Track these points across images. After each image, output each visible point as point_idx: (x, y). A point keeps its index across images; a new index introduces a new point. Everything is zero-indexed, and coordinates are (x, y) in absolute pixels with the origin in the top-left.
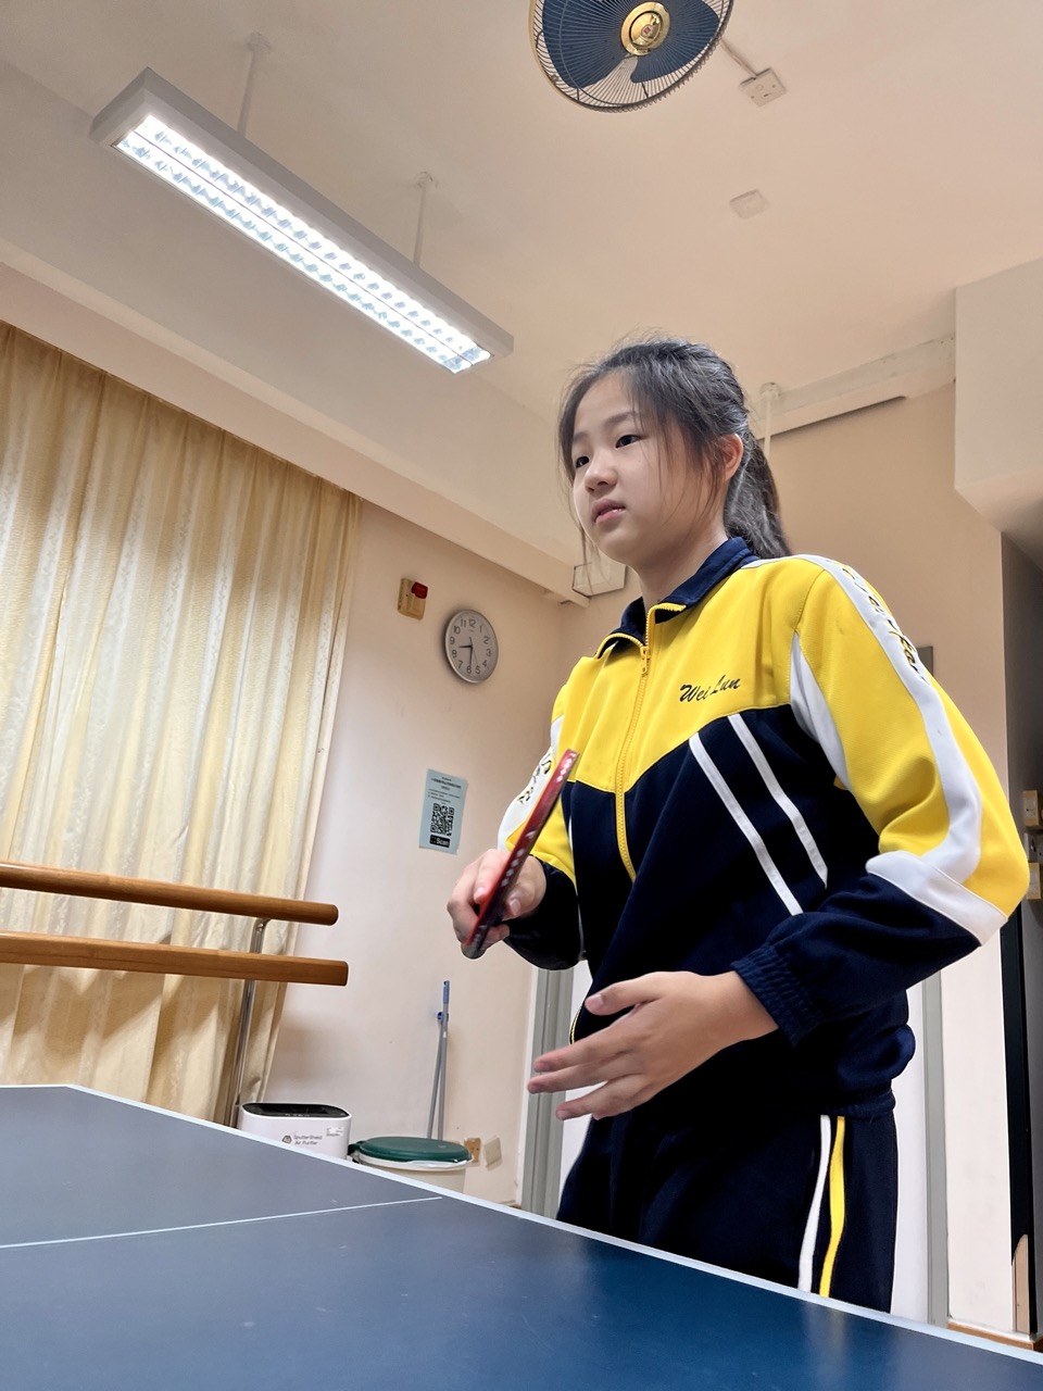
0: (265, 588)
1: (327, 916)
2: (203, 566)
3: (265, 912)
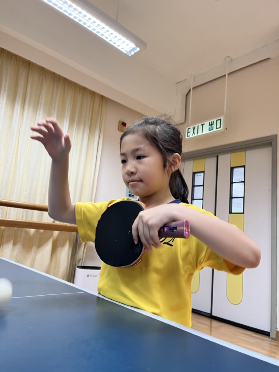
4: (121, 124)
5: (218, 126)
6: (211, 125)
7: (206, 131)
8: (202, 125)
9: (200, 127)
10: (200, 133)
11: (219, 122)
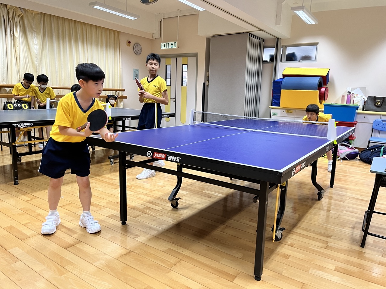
0: (110, 47)
1: (124, 90)
2: (102, 46)
3: (116, 90)
4: (128, 42)
5: (175, 46)
6: (172, 45)
7: (170, 47)
8: (168, 43)
9: (167, 44)
10: (167, 48)
11: (175, 43)
